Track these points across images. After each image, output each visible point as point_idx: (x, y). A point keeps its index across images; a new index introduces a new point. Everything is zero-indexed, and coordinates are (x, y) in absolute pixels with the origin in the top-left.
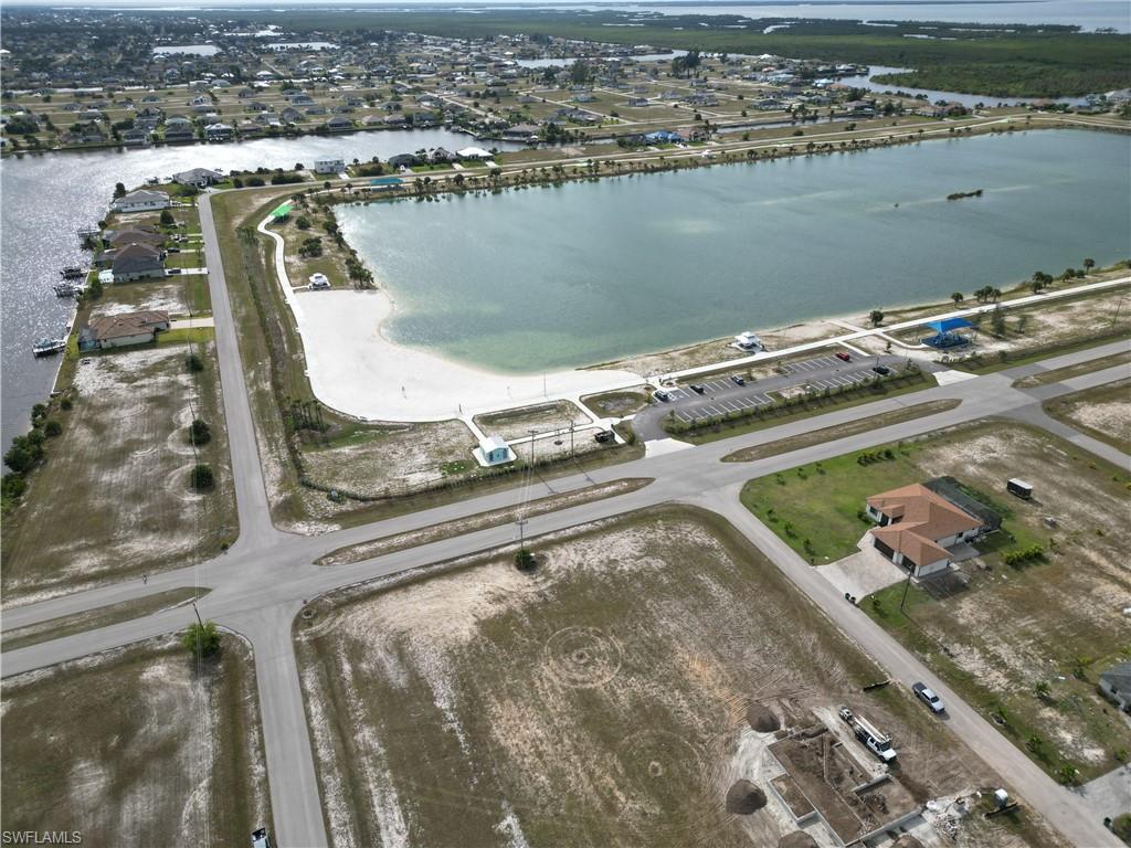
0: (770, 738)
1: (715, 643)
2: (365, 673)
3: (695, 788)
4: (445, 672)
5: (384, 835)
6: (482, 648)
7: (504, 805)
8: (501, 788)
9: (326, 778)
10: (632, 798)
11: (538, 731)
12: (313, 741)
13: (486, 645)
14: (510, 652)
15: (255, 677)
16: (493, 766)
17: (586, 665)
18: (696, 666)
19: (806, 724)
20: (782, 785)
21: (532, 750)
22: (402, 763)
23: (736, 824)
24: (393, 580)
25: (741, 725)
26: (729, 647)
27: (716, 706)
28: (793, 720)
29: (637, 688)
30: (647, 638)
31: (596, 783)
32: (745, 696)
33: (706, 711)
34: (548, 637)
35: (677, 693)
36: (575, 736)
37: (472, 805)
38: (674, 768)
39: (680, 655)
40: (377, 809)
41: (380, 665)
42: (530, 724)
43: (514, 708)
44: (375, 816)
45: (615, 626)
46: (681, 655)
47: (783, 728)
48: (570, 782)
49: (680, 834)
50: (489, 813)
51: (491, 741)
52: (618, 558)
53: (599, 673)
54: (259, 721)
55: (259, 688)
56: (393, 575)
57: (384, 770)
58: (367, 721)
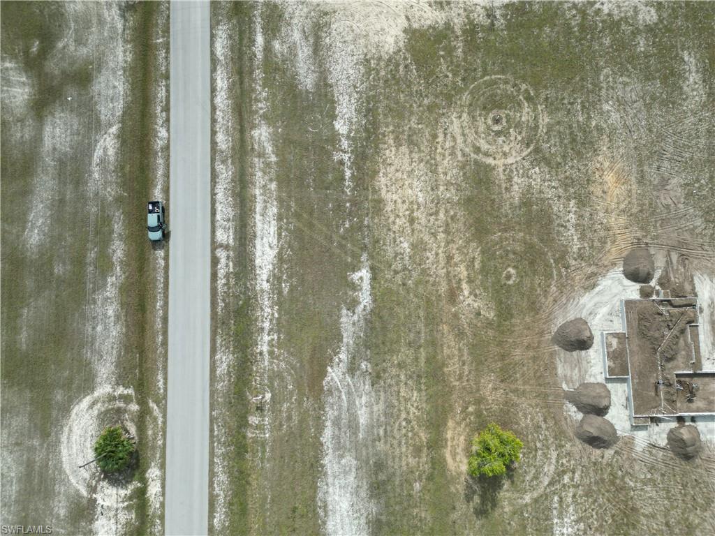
0: (632, 291)
1: (645, 156)
2: (276, 56)
3: (534, 308)
4: (355, 87)
5: (258, 242)
6: (401, 68)
7: (364, 257)
8: (366, 240)
9: (220, 167)
10: (476, 296)
11: (420, 194)
12: (214, 121)
13: (406, 67)
14: (428, 85)
15: (169, 17)
16: (367, 216)
17: (498, 133)
18: (610, 178)
19: (678, 292)
20: (615, 342)
21: (407, 213)
22: (289, 179)
23: (552, 355)
25: (614, 264)
26: (659, 168)
27: (602, 233)
28: (669, 281)
29: (536, 182)
30: (578, 121)
31: (450, 269)
32: (639, 234)
33: (589, 235)
34: (475, 79)
35: (572, 203)
36: (452, 213)
37: (337, 247)
38: (527, 281)
39: (600, 158)
40: (258, 217)
41: (292, 49)
42: (416, 184)
43: (406, 160)
44: (255, 222)
45: (551, 93)
46: (603, 160)
47: (653, 283)
48: (428, 258)
49: (500, 344)
50: (349, 260)
51: (374, 188)
53: (506, 149)
54: (167, 77)
55: (171, 33)
57: (271, 180)
58: (265, 117)
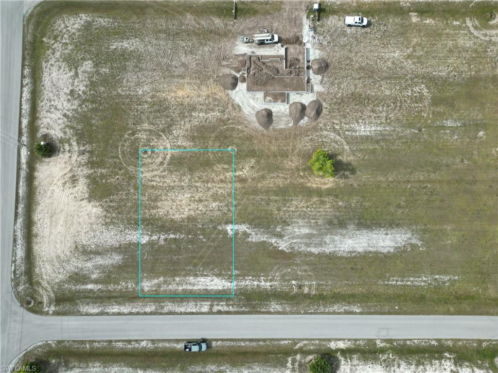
0: (242, 86)
1: (168, 73)
2: (101, 277)
3: (250, 138)
4: (121, 231)
5: (209, 288)
6: (111, 204)
7: (220, 228)
8: (210, 226)
9: (166, 310)
10: (243, 168)
11: (186, 196)
12: (138, 314)
13: (111, 202)
14: (123, 190)
15: (74, 341)
16: (197, 226)
17: (153, 152)
18: (180, 93)
19: (244, 63)
20: (268, 98)
21: (196, 203)
22: (174, 270)
23: (274, 130)
24: (20, 242)
25: (228, 95)
26: (176, 67)
27: (211, 99)
28: (237, 67)
29: (181, 133)
30: (148, 108)
31: (228, 181)
32: (212, 80)
33: (211, 106)
34: (121, 163)
35: (193, 114)
36: (197, 179)
37: (214, 243)
38: (236, 141)
39: (169, 97)
40: (195, 288)
41: (97, 267)
42: (179, 198)
43: (166, 203)
44: (198, 290)
45: (130, 122)
46: (170, 96)
47: (238, 75)
48: (222, 193)
49: (268, 157)
50: (221, 236)
51: (181, 222)
52: (70, 88)
53: (162, 148)
54: (111, 341)
55: (84, 339)
56: (15, 240)
57: (174, 280)
58: (137, 284)
